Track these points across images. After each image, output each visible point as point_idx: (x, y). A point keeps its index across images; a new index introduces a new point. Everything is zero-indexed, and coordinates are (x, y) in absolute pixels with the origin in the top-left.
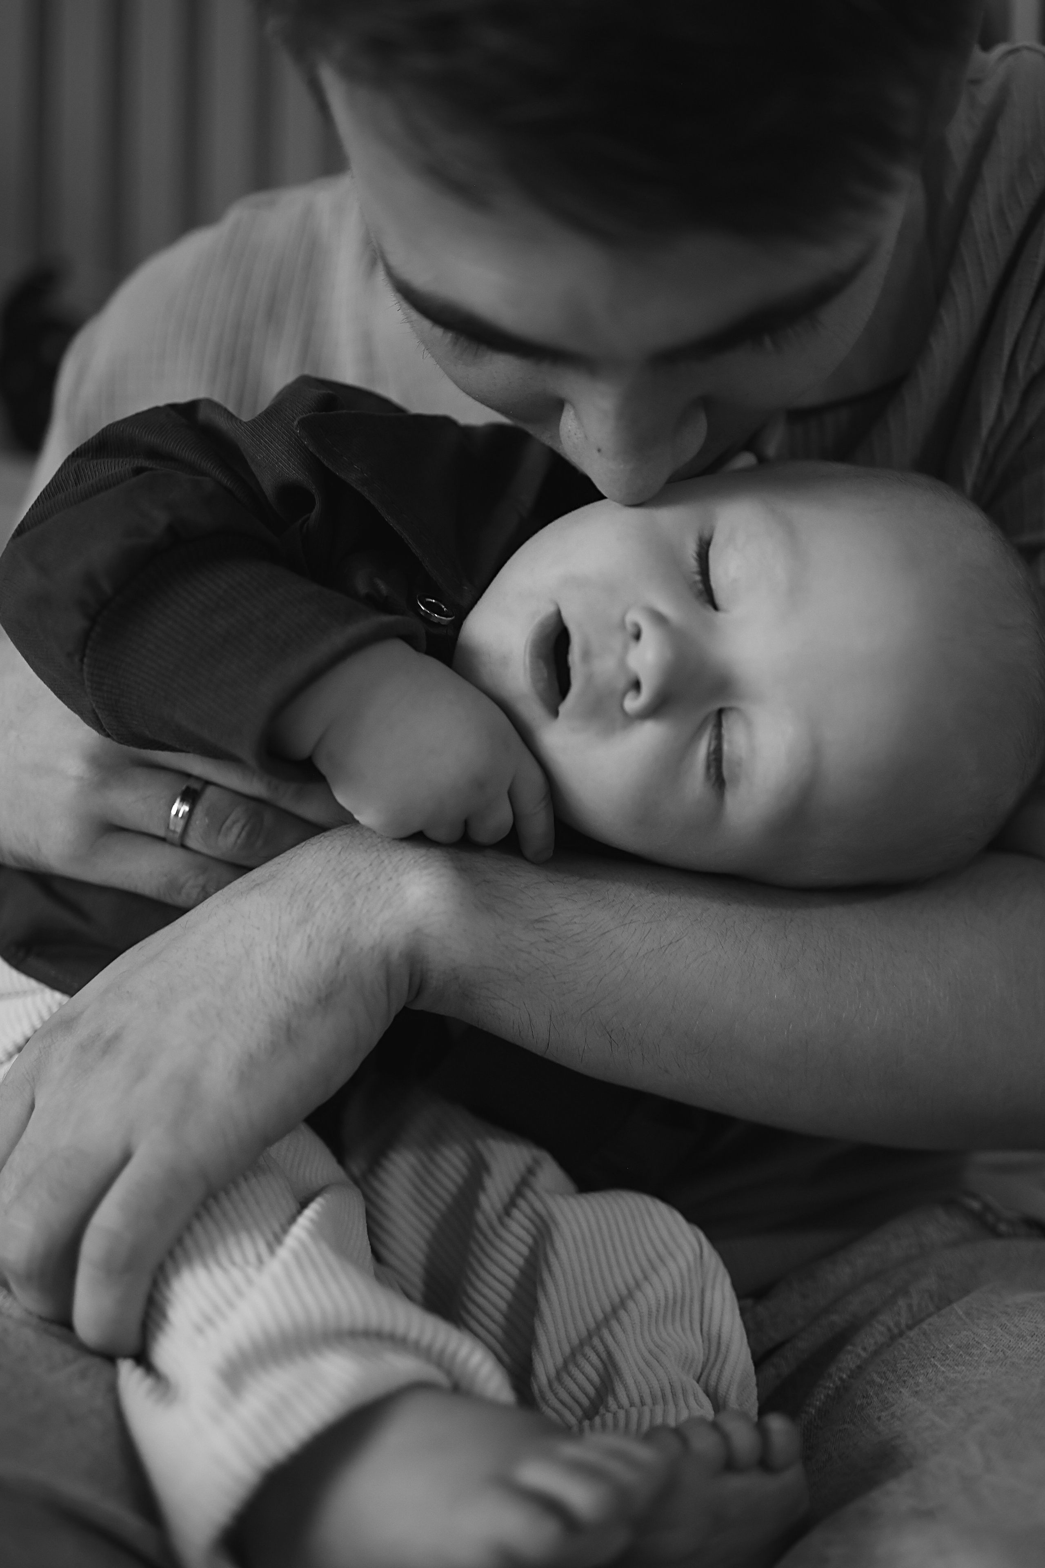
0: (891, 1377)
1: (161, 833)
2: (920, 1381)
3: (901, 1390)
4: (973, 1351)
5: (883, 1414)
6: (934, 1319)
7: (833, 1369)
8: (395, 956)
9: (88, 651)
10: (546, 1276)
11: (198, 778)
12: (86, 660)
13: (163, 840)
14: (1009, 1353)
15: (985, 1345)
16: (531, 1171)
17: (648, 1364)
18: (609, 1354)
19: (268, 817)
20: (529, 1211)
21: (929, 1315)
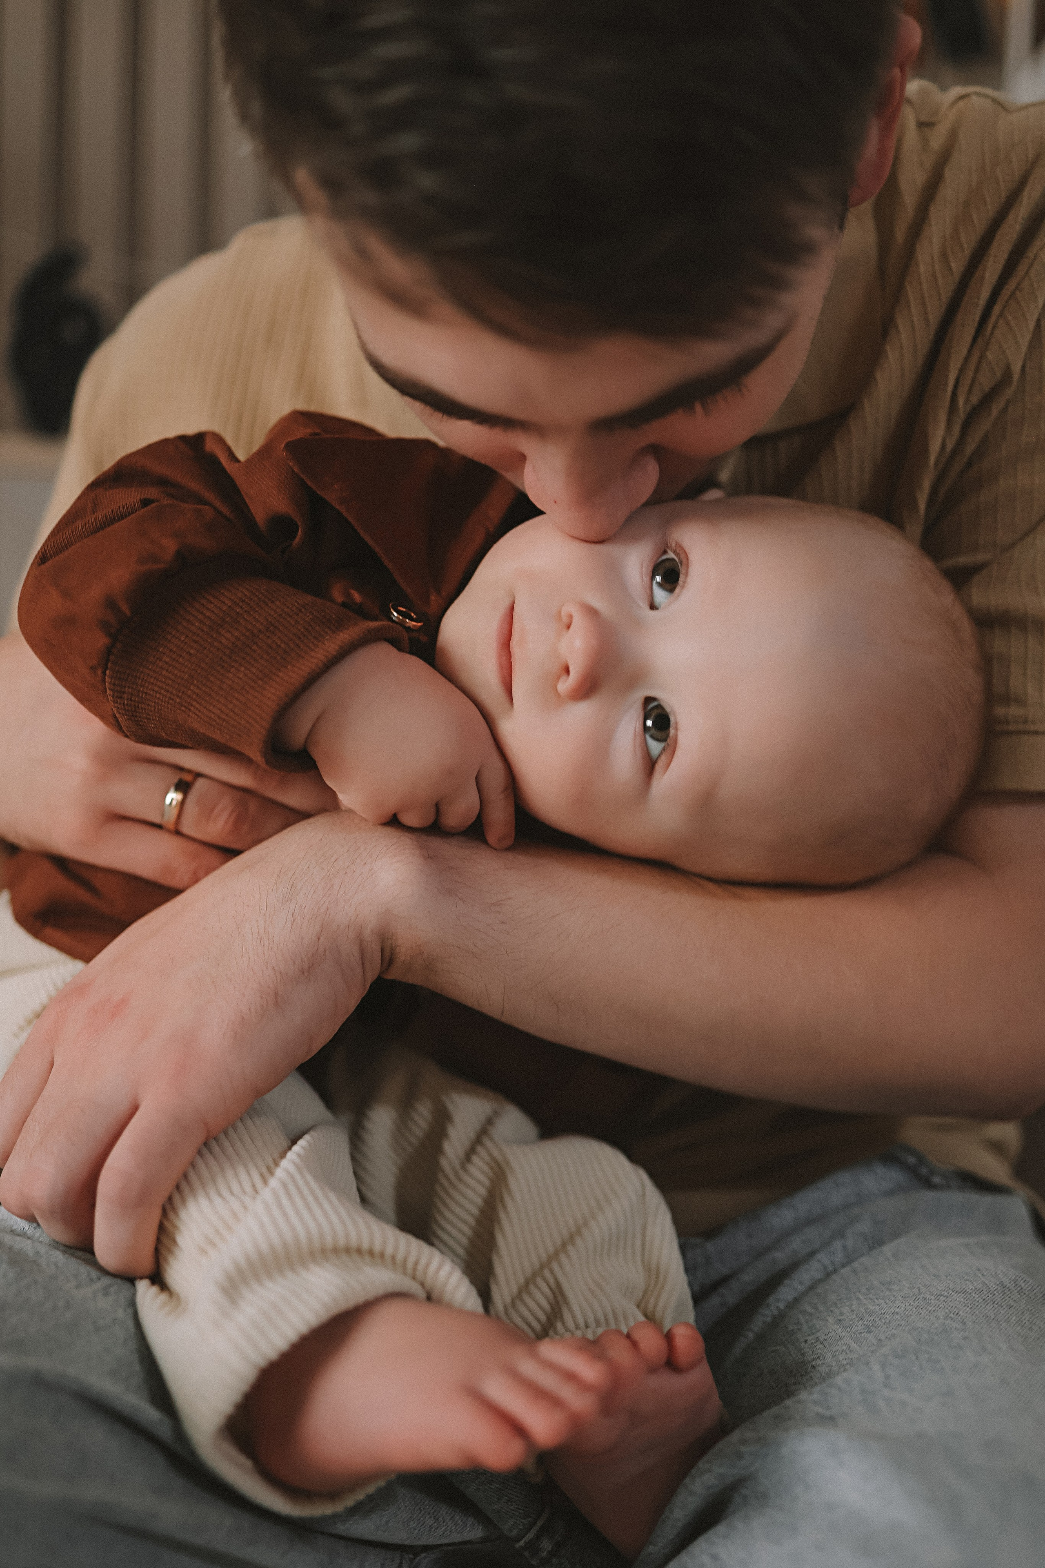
0: (822, 1308)
1: (157, 819)
2: (845, 1311)
3: (828, 1318)
4: (893, 1287)
5: (810, 1338)
6: (865, 1260)
7: (771, 1300)
8: (367, 933)
9: (110, 665)
10: (502, 1215)
11: (189, 771)
12: (108, 672)
13: (159, 827)
14: (923, 1290)
15: (904, 1283)
16: (490, 1122)
17: (592, 1292)
18: (558, 1284)
19: (253, 806)
20: (487, 1158)
21: (862, 1255)
